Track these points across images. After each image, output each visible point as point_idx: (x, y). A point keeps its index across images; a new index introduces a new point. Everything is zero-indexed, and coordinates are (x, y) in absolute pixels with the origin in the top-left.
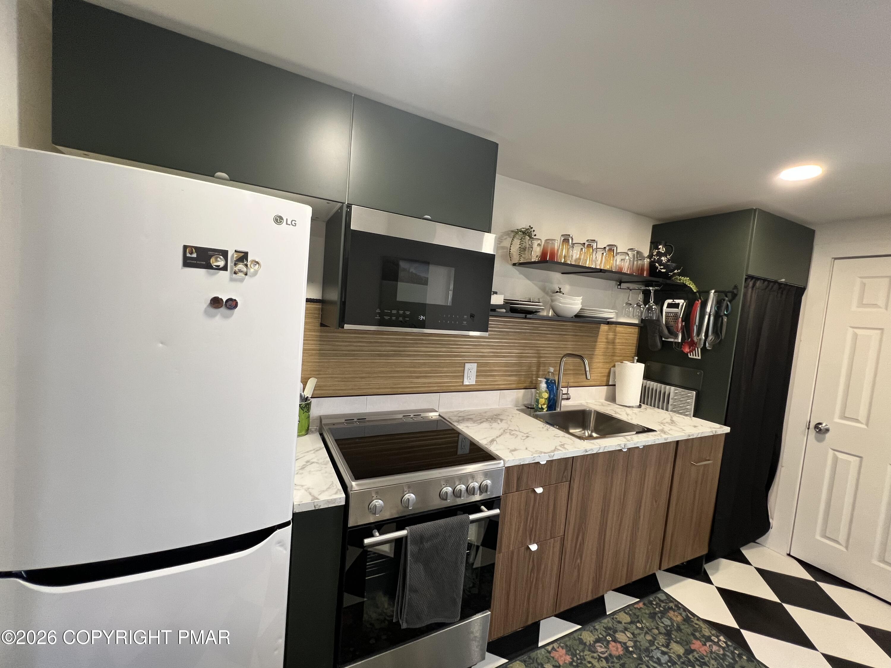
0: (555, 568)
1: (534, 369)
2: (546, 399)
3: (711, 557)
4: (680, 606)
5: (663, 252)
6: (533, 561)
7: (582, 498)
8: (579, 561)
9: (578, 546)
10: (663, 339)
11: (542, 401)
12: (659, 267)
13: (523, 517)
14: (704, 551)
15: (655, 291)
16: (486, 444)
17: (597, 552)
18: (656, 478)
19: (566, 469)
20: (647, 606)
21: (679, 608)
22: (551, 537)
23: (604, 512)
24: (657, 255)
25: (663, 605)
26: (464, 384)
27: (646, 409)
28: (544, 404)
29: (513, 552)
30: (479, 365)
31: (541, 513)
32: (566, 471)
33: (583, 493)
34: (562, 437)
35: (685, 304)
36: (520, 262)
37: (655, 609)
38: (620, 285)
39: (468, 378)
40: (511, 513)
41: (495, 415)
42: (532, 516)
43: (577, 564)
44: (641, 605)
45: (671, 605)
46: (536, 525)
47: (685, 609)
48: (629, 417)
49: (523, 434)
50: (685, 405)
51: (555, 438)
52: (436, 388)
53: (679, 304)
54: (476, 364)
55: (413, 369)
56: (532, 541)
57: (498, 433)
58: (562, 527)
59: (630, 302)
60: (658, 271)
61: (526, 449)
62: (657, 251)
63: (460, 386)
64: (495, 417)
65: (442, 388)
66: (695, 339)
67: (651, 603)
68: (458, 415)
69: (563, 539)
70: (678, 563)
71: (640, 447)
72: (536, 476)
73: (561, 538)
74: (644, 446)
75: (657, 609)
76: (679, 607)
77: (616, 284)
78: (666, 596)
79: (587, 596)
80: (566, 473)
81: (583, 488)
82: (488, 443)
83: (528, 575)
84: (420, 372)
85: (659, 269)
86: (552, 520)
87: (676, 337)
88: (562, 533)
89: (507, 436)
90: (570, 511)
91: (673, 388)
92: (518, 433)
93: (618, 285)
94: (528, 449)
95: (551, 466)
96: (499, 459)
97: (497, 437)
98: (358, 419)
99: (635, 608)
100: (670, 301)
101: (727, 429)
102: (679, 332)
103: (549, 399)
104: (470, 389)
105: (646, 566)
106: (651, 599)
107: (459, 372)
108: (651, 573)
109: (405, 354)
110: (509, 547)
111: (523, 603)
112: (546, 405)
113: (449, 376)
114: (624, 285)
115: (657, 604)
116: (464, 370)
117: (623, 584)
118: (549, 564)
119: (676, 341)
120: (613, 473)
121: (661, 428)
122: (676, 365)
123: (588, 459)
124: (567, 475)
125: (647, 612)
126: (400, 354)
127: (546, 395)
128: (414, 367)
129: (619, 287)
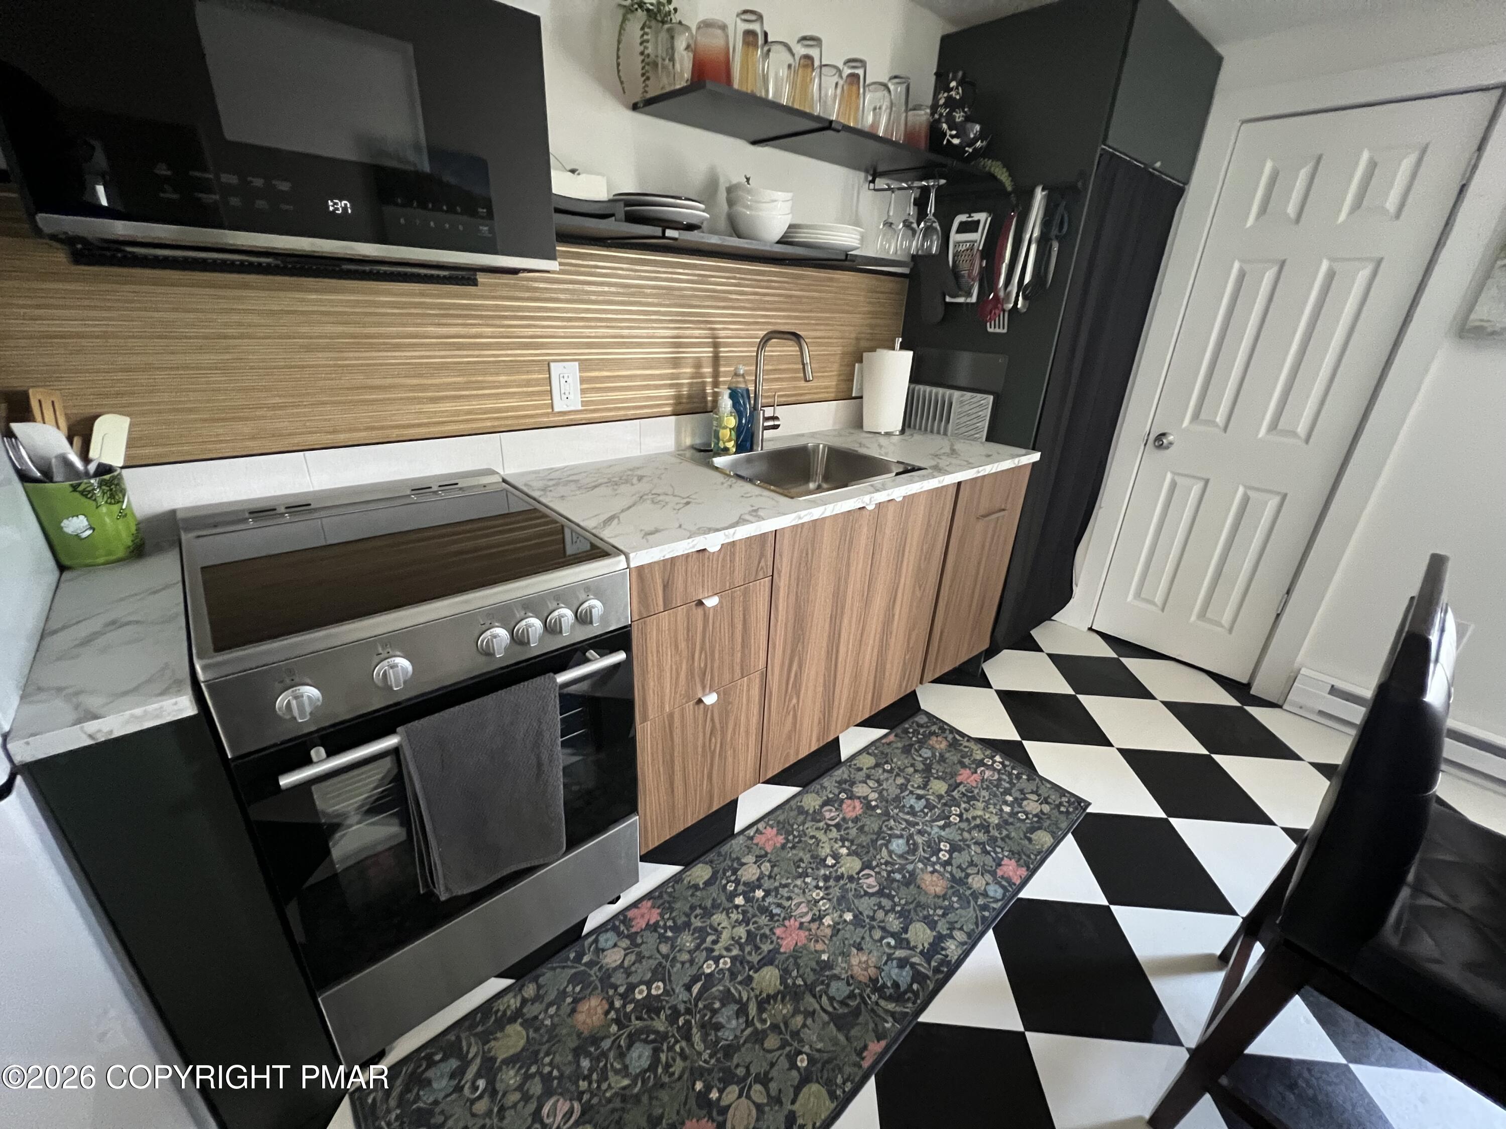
0: (754, 720)
1: (707, 370)
2: (733, 429)
3: (991, 652)
4: (946, 727)
5: (958, 97)
6: (712, 720)
7: (797, 600)
8: (794, 701)
9: (792, 680)
10: (948, 299)
11: (725, 434)
12: (948, 133)
13: (685, 654)
14: (985, 645)
15: (939, 189)
16: (595, 528)
17: (825, 681)
18: (922, 549)
19: (762, 555)
20: (901, 738)
21: (943, 730)
22: (742, 674)
23: (835, 618)
24: (946, 105)
25: (921, 731)
26: (556, 409)
27: (912, 435)
28: (730, 440)
29: (671, 715)
30: (585, 365)
31: (720, 639)
32: (763, 560)
33: (797, 592)
34: (757, 496)
35: (989, 219)
36: (649, 96)
37: (911, 738)
38: (873, 181)
39: (563, 396)
40: (658, 652)
41: (630, 470)
42: (702, 649)
43: (792, 705)
44: (892, 737)
45: (934, 728)
46: (713, 660)
47: (953, 730)
48: (883, 451)
49: (677, 499)
50: (975, 421)
51: (743, 499)
52: (489, 424)
53: (978, 222)
54: (577, 364)
55: (415, 381)
56: (707, 690)
57: (626, 503)
58: (763, 655)
59: (890, 220)
60: (945, 142)
61: (680, 526)
62: (946, 95)
63: (546, 415)
64: (630, 473)
65: (502, 422)
66: (1002, 294)
67: (906, 731)
68: (549, 477)
69: (765, 676)
70: (947, 669)
71: (898, 500)
72: (703, 576)
73: (762, 673)
74: (904, 497)
75: (914, 739)
76: (944, 728)
77: (866, 178)
78: (928, 717)
79: (810, 745)
80: (763, 563)
81: (798, 585)
82: (599, 524)
83: (704, 744)
84: (439, 387)
85: (948, 137)
86: (743, 647)
87: (969, 294)
88: (761, 665)
89: (648, 505)
90: (776, 626)
91: (957, 394)
92: (667, 498)
93: (870, 182)
94: (683, 526)
95: (733, 554)
96: (619, 551)
97: (623, 511)
98: (287, 508)
99: (883, 744)
100: (962, 218)
101: (1036, 456)
102: (973, 280)
103: (739, 429)
104: (571, 420)
105: (900, 686)
106: (907, 726)
107: (538, 382)
108: (908, 692)
109: (384, 344)
110: (662, 707)
111: (702, 785)
112: (732, 443)
113: (515, 393)
114: (881, 183)
115: (915, 731)
116: (550, 377)
117: (867, 716)
118: (743, 718)
119: (969, 300)
120: (849, 552)
121: (933, 463)
122: (965, 350)
123: (805, 531)
124: (767, 565)
125: (900, 745)
126: (371, 344)
127: (732, 422)
128: (420, 376)
129: (872, 185)
